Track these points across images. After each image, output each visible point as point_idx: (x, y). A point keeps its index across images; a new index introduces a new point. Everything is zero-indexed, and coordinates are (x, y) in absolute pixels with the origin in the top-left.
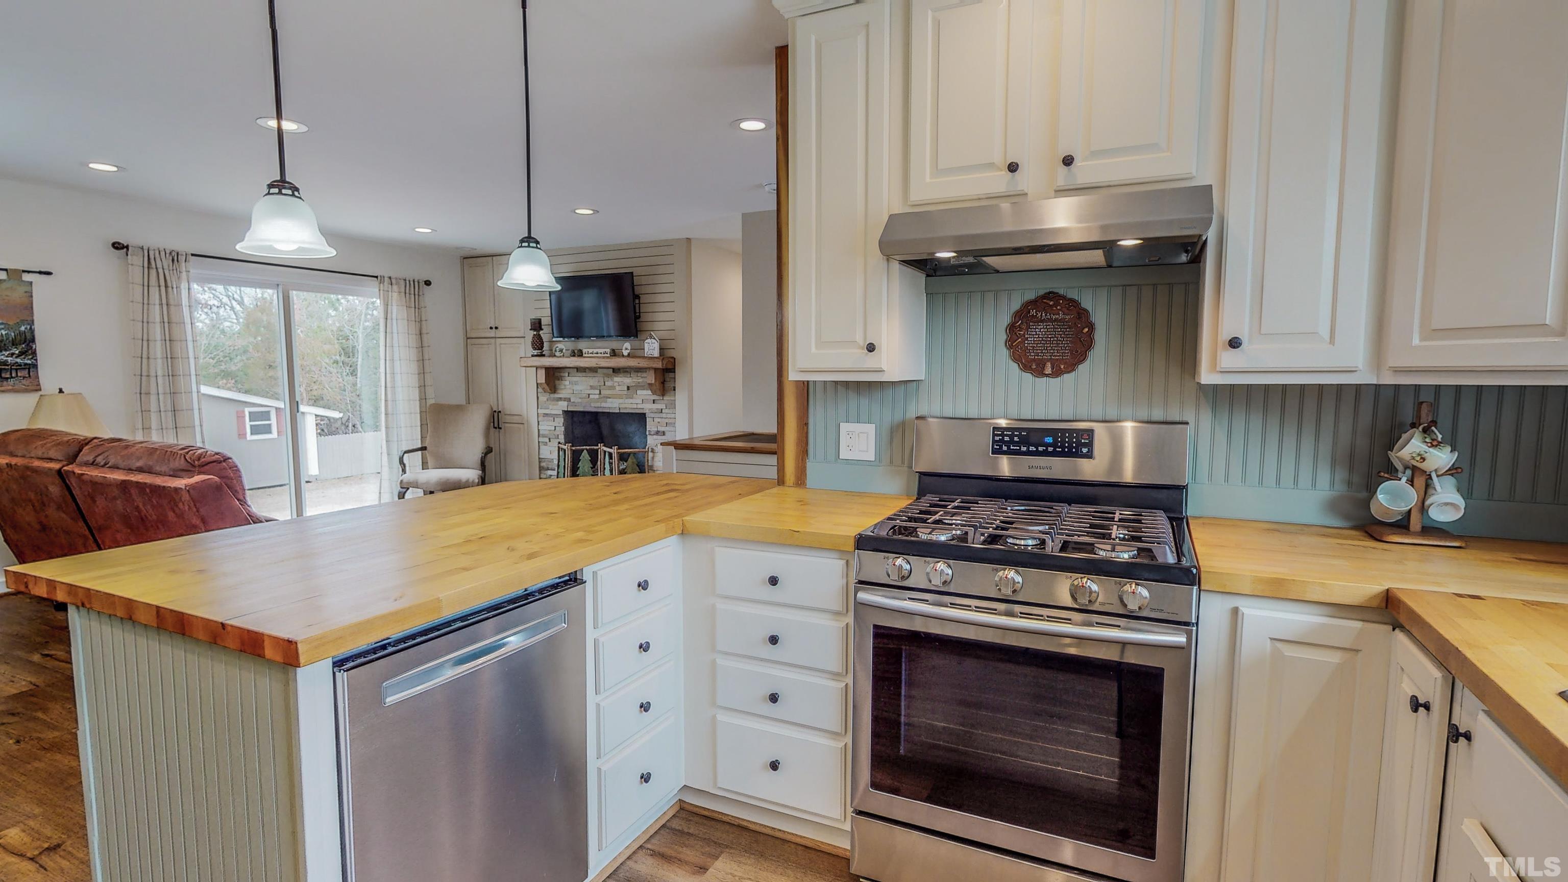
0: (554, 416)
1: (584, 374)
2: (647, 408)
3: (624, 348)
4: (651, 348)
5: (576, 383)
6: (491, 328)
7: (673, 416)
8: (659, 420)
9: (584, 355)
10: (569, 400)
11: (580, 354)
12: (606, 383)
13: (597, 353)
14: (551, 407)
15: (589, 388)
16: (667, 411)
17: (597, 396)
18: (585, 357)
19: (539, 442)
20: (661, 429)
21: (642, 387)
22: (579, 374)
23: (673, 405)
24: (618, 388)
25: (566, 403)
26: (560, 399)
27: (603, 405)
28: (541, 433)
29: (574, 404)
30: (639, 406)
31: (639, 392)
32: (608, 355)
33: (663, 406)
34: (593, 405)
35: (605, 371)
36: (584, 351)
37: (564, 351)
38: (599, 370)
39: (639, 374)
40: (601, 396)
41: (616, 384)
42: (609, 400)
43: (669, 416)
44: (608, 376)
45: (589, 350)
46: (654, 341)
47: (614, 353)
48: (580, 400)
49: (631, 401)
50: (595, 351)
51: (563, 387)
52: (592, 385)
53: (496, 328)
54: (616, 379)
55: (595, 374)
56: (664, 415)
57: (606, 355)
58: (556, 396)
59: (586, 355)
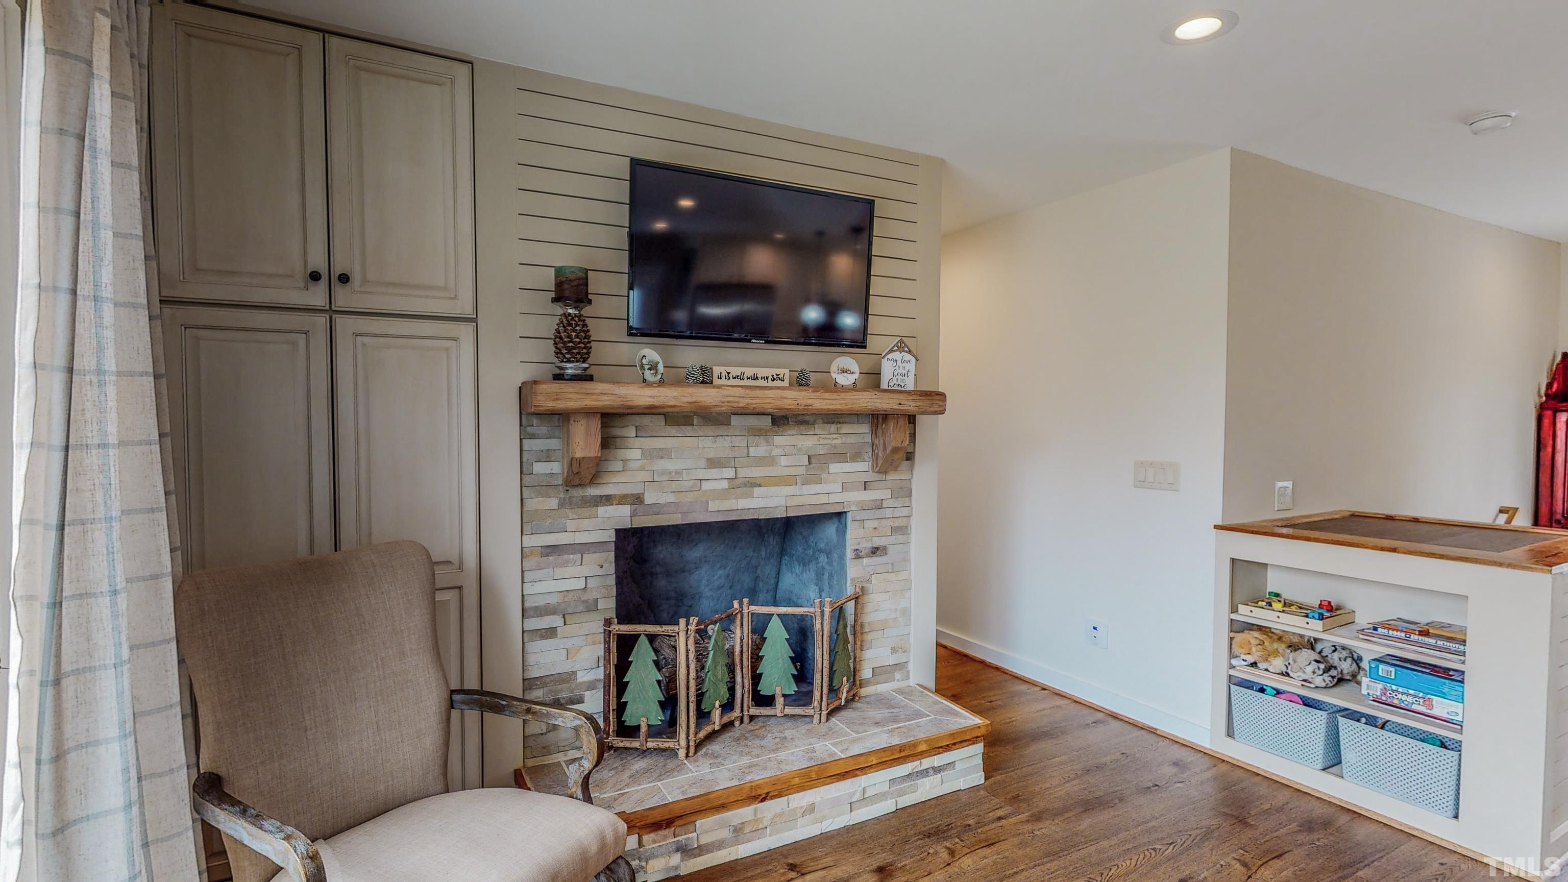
0: (583, 549)
1: (688, 430)
2: (850, 500)
3: (834, 368)
4: (901, 371)
5: (663, 454)
6: (315, 276)
7: (905, 511)
8: (875, 524)
9: (716, 382)
10: (637, 499)
11: (705, 378)
12: (751, 449)
13: (756, 378)
14: (571, 525)
15: (702, 463)
16: (890, 503)
17: (725, 484)
18: (719, 387)
19: (523, 632)
20: (877, 542)
21: (840, 456)
22: (673, 430)
23: (904, 492)
24: (784, 461)
25: (626, 510)
26: (607, 500)
27: (743, 503)
28: (527, 605)
29: (656, 509)
30: (835, 498)
31: (835, 467)
32: (786, 383)
33: (887, 494)
34: (713, 506)
35: (752, 421)
36: (717, 370)
37: (661, 367)
38: (735, 420)
39: (833, 428)
40: (738, 482)
41: (776, 452)
42: (757, 491)
43: (898, 513)
44: (757, 432)
45: (729, 369)
46: (908, 357)
47: (801, 381)
48: (671, 498)
49: (816, 488)
50: (749, 372)
51: (617, 466)
52: (711, 456)
53: (344, 279)
54: (778, 440)
55: (722, 430)
56: (888, 513)
57: (778, 383)
58: (593, 491)
59: (723, 382)
